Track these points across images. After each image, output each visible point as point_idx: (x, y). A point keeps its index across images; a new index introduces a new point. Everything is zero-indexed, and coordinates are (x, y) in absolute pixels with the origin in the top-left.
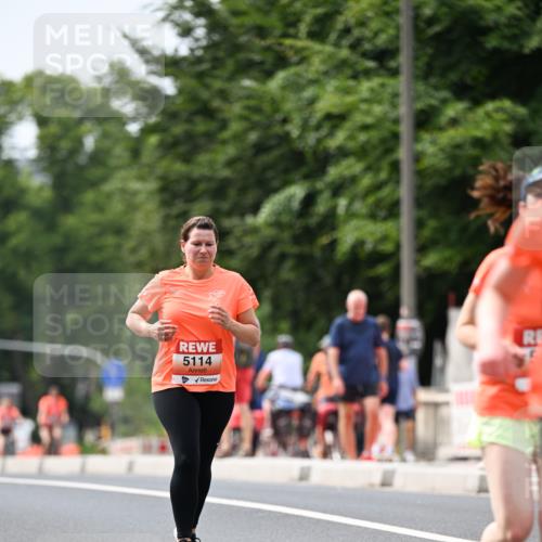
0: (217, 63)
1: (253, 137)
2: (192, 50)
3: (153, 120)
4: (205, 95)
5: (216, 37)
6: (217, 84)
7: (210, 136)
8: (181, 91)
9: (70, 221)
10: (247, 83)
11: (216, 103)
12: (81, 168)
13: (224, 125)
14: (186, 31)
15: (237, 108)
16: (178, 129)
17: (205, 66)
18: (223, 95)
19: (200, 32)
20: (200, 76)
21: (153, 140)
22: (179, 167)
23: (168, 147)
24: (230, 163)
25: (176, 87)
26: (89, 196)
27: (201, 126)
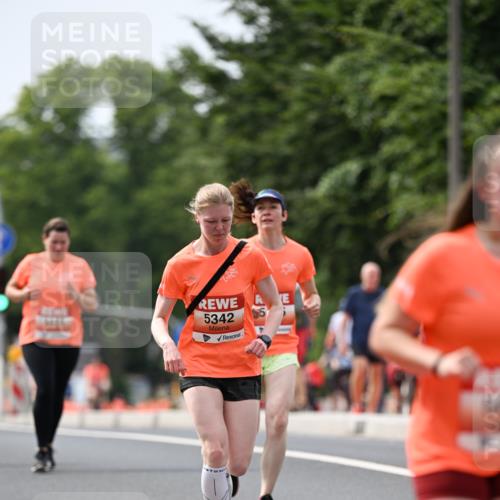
0: (279, 49)
1: (312, 117)
2: (256, 37)
3: (221, 101)
4: (268, 78)
5: (279, 25)
6: (279, 68)
7: (272, 117)
8: (247, 75)
9: (145, 196)
10: (308, 67)
11: (279, 86)
12: (154, 146)
13: (285, 106)
14: (250, 19)
15: (297, 91)
16: (243, 110)
17: (268, 52)
18: (286, 78)
19: (264, 20)
20: (264, 61)
21: (220, 120)
22: (244, 145)
23: (235, 126)
24: (292, 141)
25: (243, 71)
26: (161, 173)
27: (265, 107)
